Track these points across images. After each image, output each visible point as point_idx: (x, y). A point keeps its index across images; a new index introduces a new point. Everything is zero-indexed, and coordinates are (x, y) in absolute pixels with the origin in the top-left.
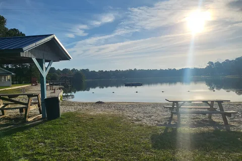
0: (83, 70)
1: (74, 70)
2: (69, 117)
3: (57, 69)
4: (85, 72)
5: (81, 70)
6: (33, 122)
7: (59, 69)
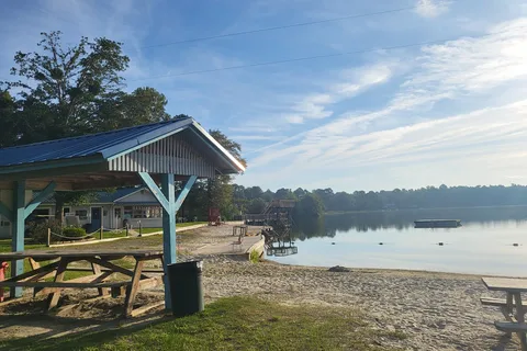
0: (319, 192)
1: (299, 191)
2: (220, 313)
3: (264, 190)
4: (325, 194)
5: (314, 191)
6: (143, 317)
7: (269, 191)
